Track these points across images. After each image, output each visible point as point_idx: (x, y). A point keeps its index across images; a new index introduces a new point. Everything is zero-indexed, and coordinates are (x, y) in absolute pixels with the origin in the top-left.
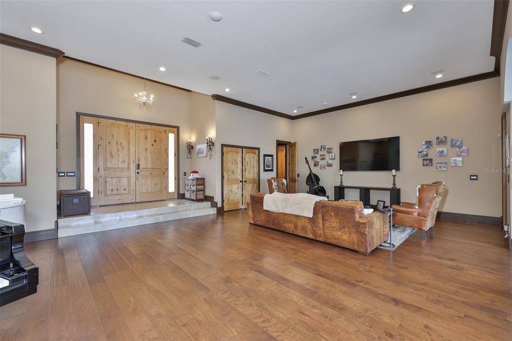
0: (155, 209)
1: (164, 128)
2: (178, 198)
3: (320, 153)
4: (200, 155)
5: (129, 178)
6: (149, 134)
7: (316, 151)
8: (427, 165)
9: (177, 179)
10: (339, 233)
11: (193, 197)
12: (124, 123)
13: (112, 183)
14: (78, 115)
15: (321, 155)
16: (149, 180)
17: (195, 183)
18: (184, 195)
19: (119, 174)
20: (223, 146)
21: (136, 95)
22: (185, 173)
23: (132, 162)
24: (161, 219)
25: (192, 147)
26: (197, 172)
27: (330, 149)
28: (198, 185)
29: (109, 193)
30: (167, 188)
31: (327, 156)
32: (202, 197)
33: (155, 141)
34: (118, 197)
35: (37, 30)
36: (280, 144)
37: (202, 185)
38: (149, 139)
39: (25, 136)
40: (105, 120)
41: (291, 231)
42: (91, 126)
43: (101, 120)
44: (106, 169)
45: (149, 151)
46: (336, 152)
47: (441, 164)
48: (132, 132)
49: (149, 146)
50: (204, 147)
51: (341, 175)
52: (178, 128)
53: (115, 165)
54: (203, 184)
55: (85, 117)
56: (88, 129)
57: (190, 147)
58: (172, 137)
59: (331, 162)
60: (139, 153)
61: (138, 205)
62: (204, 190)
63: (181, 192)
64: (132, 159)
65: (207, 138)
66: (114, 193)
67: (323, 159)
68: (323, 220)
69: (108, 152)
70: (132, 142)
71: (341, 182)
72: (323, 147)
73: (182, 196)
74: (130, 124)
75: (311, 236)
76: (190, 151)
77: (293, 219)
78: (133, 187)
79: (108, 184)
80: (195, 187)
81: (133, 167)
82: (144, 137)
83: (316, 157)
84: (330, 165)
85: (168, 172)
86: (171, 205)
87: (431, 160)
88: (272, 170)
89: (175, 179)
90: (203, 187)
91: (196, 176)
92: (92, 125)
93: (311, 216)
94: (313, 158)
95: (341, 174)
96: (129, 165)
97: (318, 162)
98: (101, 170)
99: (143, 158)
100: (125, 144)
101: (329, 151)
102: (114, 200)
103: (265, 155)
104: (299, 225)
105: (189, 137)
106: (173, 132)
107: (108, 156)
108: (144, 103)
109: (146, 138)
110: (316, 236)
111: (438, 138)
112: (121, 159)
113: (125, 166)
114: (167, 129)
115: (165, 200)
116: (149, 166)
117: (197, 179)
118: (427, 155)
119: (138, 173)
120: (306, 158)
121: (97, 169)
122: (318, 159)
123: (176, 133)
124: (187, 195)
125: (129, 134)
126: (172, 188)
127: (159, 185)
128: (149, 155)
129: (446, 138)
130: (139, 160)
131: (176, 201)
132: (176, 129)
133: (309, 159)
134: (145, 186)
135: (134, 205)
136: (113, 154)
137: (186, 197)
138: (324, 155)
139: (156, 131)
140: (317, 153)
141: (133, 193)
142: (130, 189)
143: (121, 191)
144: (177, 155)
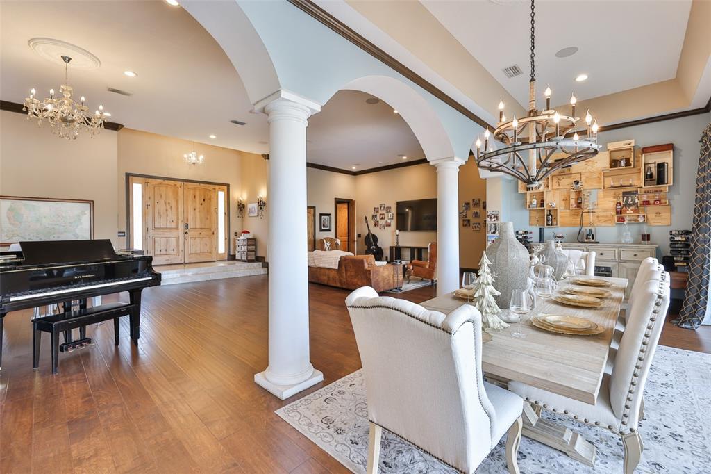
0: (206, 268)
1: (212, 187)
2: (228, 260)
3: (380, 212)
4: (252, 215)
5: (177, 238)
6: (198, 193)
7: (376, 210)
8: (466, 225)
9: (228, 239)
10: (356, 280)
11: (244, 258)
12: (173, 182)
13: (161, 243)
14: (128, 176)
15: (381, 214)
16: (198, 240)
17: (246, 243)
18: (234, 256)
19: (167, 234)
21: (185, 156)
22: (236, 233)
23: (180, 221)
24: (212, 277)
25: (244, 206)
26: (249, 232)
27: (388, 208)
28: (248, 245)
29: (158, 253)
30: (216, 248)
31: (386, 216)
32: (253, 257)
33: (204, 200)
34: (166, 258)
36: (338, 202)
37: (253, 245)
38: (197, 197)
39: (93, 201)
40: (154, 180)
41: (325, 283)
43: (149, 180)
44: (155, 228)
45: (197, 210)
46: (394, 211)
47: (476, 224)
48: (181, 191)
49: (198, 206)
50: (255, 206)
52: (228, 186)
53: (163, 225)
54: (255, 245)
55: (134, 178)
56: (137, 189)
57: (242, 207)
58: (221, 195)
59: (389, 221)
60: (187, 212)
61: (187, 265)
62: (255, 251)
63: (231, 254)
64: (181, 218)
65: (258, 197)
66: (162, 253)
67: (382, 218)
68: (346, 270)
69: (157, 212)
70: (181, 202)
71: (397, 243)
72: (382, 206)
73: (232, 258)
74: (179, 184)
75: (339, 285)
76: (241, 210)
77: (327, 272)
78: (181, 248)
79: (156, 244)
80: (246, 247)
81: (181, 226)
82: (192, 196)
83: (376, 216)
84: (389, 225)
85: (218, 232)
86: (221, 264)
87: (469, 221)
88: (329, 230)
89: (226, 239)
90: (254, 247)
91: (248, 236)
92: (140, 185)
93: (337, 268)
94: (374, 217)
95: (398, 234)
96: (177, 224)
97: (378, 222)
98: (150, 230)
99: (191, 218)
100: (173, 204)
101: (388, 210)
102: (164, 260)
103: (321, 215)
104: (331, 276)
105: (240, 195)
106: (223, 190)
107: (157, 215)
108: (194, 164)
109: (195, 197)
110: (341, 284)
111: (473, 200)
112: (169, 219)
113: (174, 225)
114: (217, 187)
115: (214, 261)
116: (198, 226)
117: (248, 239)
118: (466, 216)
119: (187, 233)
120: (366, 218)
121: (146, 230)
122: (378, 219)
123: (226, 191)
124: (238, 256)
125: (177, 193)
126: (222, 249)
127: (208, 246)
128: (198, 214)
129: (479, 200)
130: (187, 220)
131: (227, 262)
132: (226, 187)
133: (369, 218)
134: (195, 247)
135: (183, 266)
136: (162, 213)
137: (237, 258)
138: (384, 214)
139: (206, 190)
140: (377, 212)
141: (181, 253)
142: (178, 250)
143: (170, 251)
144: (228, 214)
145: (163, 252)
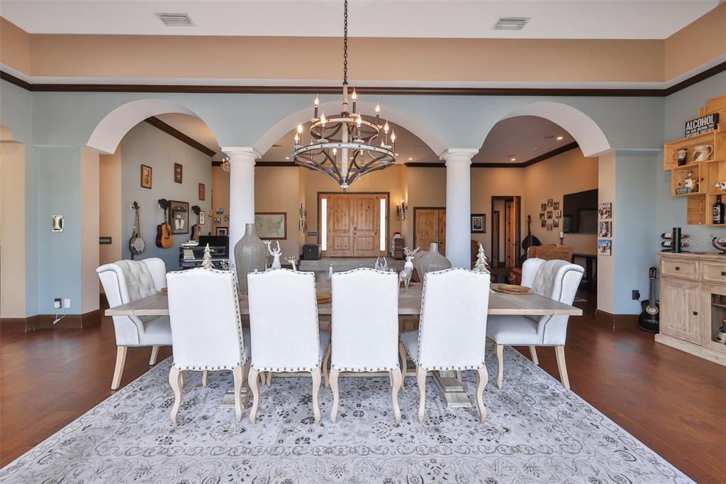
1: (375, 196)
3: (548, 209)
5: (349, 237)
6: (364, 202)
7: (544, 207)
9: (388, 239)
11: (394, 256)
13: (338, 241)
14: (319, 193)
15: (548, 212)
16: (364, 239)
19: (342, 234)
20: (415, 208)
23: (351, 225)
26: (400, 233)
27: (555, 203)
28: (396, 245)
29: (336, 248)
30: (379, 246)
31: (555, 214)
33: (369, 207)
34: (341, 252)
35: (287, 158)
36: (495, 200)
38: (364, 206)
40: (334, 195)
42: (326, 200)
43: (332, 195)
44: (334, 230)
45: (364, 215)
46: (561, 207)
48: (351, 201)
49: (364, 212)
51: (562, 239)
52: (388, 194)
53: (340, 227)
54: (403, 244)
55: (322, 194)
56: (324, 202)
57: (399, 210)
58: (383, 202)
59: (557, 220)
60: (356, 217)
61: (355, 258)
64: (351, 222)
65: (402, 202)
67: (549, 217)
69: (336, 218)
70: (352, 208)
72: (550, 202)
74: (350, 196)
76: (398, 214)
78: (352, 245)
79: (335, 242)
81: (352, 229)
82: (360, 205)
83: (543, 215)
84: (556, 225)
85: (380, 233)
88: (483, 232)
89: (386, 239)
91: (399, 236)
94: (541, 216)
95: (562, 237)
96: (349, 227)
97: (545, 221)
98: (332, 231)
100: (346, 211)
101: (556, 206)
102: (339, 254)
105: (397, 201)
106: (384, 198)
107: (336, 221)
109: (362, 205)
112: (344, 223)
113: (347, 228)
114: (379, 195)
116: (364, 229)
117: (400, 239)
119: (356, 234)
120: (529, 217)
121: (329, 231)
122: (545, 218)
123: (387, 198)
125: (349, 203)
126: (383, 248)
127: (372, 244)
128: (364, 218)
130: (356, 223)
132: (386, 195)
134: (361, 244)
135: (353, 259)
136: (339, 219)
138: (551, 212)
139: (370, 199)
140: (545, 209)
141: (352, 249)
142: (349, 246)
143: (344, 247)
144: (388, 218)
145: (339, 248)
